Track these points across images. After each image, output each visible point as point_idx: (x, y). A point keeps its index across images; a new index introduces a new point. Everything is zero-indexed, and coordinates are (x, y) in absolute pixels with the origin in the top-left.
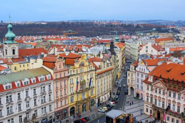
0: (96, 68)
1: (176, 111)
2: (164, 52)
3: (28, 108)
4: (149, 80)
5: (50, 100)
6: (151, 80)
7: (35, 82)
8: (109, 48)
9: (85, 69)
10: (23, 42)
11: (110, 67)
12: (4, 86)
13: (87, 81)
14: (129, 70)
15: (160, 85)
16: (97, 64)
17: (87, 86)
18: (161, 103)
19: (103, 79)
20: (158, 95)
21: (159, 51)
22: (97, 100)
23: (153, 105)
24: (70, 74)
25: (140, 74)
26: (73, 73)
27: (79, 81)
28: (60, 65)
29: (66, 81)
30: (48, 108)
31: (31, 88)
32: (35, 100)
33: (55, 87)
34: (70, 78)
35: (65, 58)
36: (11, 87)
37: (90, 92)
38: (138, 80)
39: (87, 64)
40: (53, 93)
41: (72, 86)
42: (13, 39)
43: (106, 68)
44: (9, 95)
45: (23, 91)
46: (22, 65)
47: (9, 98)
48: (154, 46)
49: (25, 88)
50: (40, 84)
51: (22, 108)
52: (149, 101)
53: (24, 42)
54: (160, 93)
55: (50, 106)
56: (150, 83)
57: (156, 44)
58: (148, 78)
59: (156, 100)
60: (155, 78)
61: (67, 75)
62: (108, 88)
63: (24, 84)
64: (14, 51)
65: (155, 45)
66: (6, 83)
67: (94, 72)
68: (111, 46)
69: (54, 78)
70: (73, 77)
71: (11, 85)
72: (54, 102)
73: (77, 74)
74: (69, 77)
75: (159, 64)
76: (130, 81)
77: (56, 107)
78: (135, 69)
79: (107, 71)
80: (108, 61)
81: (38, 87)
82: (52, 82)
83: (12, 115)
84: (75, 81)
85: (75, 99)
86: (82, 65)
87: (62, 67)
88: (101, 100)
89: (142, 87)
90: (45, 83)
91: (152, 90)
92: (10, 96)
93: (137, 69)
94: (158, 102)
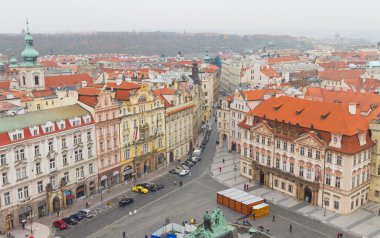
0: (167, 105)
1: (288, 170)
2: (280, 79)
3: (53, 169)
4: (247, 123)
5: (90, 156)
6: (250, 122)
7: (65, 127)
8: (191, 74)
9: (148, 107)
10: (56, 66)
11: (189, 103)
12: (11, 136)
13: (150, 126)
14: (220, 108)
15: (263, 129)
16: (169, 98)
17: (152, 133)
18: (266, 159)
19: (178, 121)
20: (261, 146)
21: (272, 77)
22: (168, 154)
23: (254, 162)
24: (122, 115)
25: (237, 115)
26: (127, 113)
27: (138, 126)
28: (106, 99)
29: (117, 126)
30: (86, 168)
31: (58, 138)
32: (65, 156)
33: (98, 135)
34: (123, 120)
35: (115, 90)
36: (23, 137)
37: (156, 142)
38: (234, 123)
39: (150, 98)
40: (94, 145)
41: (126, 133)
42: (34, 59)
43: (183, 105)
44: (19, 149)
45: (43, 141)
46: (50, 101)
47: (19, 153)
48: (263, 70)
49: (46, 138)
50: (73, 130)
51: (42, 170)
52: (248, 156)
53: (59, 64)
54: (263, 142)
55: (91, 165)
56: (248, 128)
57: (268, 67)
58: (245, 120)
59: (258, 153)
60: (257, 120)
61: (118, 115)
62: (187, 136)
63: (45, 131)
64: (37, 79)
65: (265, 67)
66: (14, 130)
67: (162, 112)
68: (193, 69)
69: (97, 120)
70: (128, 119)
71: (22, 132)
72: (97, 159)
73: (135, 114)
74: (120, 119)
75: (267, 97)
76: (222, 125)
77: (100, 166)
78: (229, 106)
79: (184, 109)
80: (186, 94)
81: (70, 135)
82: (93, 127)
83: (26, 180)
84: (131, 125)
85: (132, 154)
86: (143, 100)
87: (110, 104)
88: (175, 154)
89: (239, 135)
90: (81, 128)
91: (252, 138)
92: (22, 151)
93: (233, 106)
94: (260, 157)
